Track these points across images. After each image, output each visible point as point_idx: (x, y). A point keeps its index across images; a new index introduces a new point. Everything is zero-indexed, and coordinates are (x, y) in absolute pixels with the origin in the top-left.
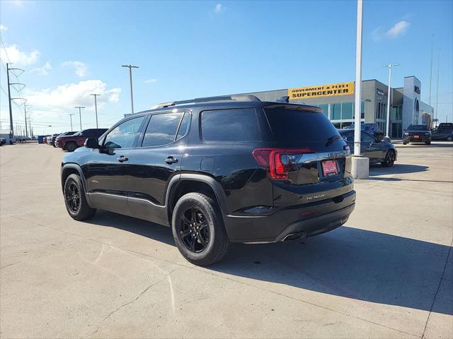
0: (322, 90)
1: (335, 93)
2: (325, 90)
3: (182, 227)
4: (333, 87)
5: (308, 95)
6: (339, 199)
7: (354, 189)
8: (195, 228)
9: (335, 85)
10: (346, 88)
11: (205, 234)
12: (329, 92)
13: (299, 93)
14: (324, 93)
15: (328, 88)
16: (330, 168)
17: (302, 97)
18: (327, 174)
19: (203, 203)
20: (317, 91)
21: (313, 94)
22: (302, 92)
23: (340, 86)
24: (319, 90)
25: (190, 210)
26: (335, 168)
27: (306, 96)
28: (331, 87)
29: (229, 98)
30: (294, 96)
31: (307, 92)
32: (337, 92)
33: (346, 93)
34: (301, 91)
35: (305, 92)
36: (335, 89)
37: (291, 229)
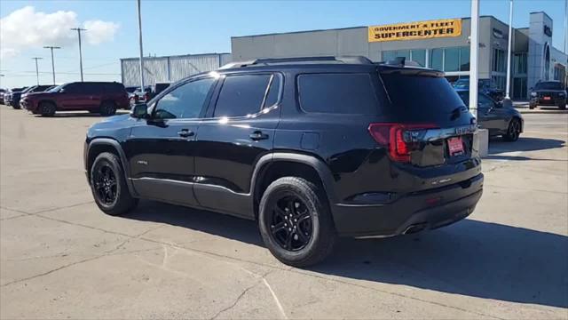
0: (416, 29)
1: (435, 33)
4: (432, 25)
9: (435, 22)
10: (450, 26)
11: (305, 227)
12: (426, 32)
13: (385, 32)
14: (419, 33)
15: (425, 26)
16: (456, 146)
17: (388, 39)
18: (453, 153)
21: (404, 34)
22: (389, 32)
23: (442, 24)
24: (413, 30)
25: (285, 199)
27: (394, 37)
28: (429, 25)
30: (378, 36)
31: (395, 31)
32: (438, 32)
33: (450, 34)
34: (386, 30)
36: (435, 28)
37: (414, 219)
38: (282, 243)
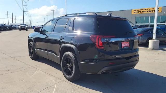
0: (147, 10)
1: (153, 11)
2: (148, 10)
3: (65, 65)
4: (152, 9)
5: (141, 12)
6: (128, 58)
7: (139, 54)
8: (69, 66)
12: (150, 11)
13: (137, 11)
14: (148, 11)
15: (150, 9)
16: (125, 45)
17: (138, 13)
18: (124, 47)
19: (71, 56)
20: (145, 10)
21: (143, 12)
24: (146, 10)
26: (128, 45)
27: (139, 13)
29: (85, 13)
30: (135, 12)
32: (154, 11)
34: (137, 10)
35: (139, 11)
38: (66, 73)
